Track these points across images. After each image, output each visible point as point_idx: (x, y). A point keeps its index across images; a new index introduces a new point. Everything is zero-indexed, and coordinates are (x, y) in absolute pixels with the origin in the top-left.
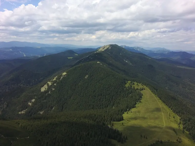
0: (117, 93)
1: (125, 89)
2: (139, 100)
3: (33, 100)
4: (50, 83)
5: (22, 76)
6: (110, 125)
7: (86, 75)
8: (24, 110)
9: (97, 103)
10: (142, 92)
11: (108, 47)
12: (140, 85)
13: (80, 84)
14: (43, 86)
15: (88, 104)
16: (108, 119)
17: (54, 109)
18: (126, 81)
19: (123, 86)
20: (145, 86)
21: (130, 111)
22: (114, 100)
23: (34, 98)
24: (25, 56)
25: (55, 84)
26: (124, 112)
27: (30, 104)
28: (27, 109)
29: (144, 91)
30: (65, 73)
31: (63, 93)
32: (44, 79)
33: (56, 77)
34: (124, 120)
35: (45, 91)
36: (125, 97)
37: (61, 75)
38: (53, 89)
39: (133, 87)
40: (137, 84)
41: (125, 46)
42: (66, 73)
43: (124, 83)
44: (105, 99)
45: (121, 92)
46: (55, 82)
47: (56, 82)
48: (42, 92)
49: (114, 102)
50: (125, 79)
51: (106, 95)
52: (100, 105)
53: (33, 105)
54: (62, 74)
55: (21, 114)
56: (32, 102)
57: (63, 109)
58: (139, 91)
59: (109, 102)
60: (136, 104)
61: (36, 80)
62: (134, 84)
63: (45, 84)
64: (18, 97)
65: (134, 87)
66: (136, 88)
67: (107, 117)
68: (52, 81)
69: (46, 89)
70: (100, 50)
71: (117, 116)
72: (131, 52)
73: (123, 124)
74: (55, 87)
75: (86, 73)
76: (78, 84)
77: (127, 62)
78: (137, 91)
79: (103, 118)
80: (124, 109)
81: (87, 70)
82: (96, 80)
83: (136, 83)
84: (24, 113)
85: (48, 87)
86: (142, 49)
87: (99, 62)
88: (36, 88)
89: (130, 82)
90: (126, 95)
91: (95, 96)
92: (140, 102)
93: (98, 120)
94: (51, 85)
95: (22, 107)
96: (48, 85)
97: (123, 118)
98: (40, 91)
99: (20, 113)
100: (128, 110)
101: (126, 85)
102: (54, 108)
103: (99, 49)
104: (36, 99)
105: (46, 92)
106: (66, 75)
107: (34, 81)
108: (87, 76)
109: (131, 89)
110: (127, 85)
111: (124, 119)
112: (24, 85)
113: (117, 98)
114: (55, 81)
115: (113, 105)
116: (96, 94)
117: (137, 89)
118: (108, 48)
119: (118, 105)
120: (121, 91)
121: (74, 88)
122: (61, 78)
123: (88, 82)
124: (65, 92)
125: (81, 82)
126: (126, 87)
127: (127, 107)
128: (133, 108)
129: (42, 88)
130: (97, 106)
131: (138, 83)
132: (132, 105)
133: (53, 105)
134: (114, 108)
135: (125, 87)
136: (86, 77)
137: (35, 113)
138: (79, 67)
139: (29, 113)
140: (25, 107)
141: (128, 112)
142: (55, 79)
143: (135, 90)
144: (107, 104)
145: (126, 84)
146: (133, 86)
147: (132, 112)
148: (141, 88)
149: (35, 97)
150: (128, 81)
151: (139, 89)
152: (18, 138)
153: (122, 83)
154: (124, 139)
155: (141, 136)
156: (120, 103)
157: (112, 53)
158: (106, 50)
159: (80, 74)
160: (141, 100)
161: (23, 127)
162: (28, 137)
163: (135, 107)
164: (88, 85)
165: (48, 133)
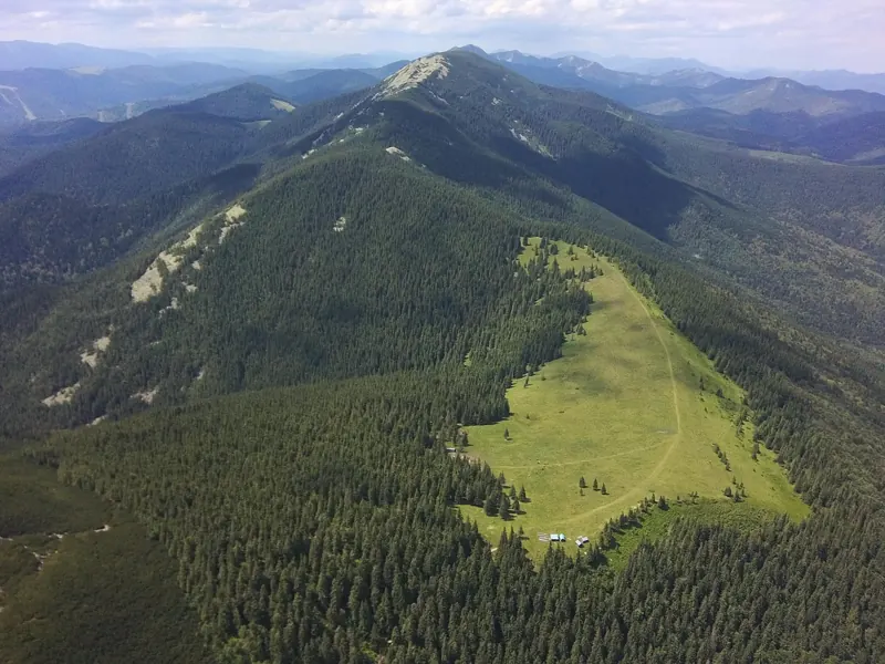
0: (481, 294)
1: (516, 274)
2: (574, 325)
3: (103, 343)
4: (172, 262)
5: (30, 222)
6: (455, 442)
7: (338, 218)
8: (65, 387)
9: (395, 345)
10: (589, 286)
11: (434, 66)
12: (581, 252)
13: (312, 260)
14: (140, 274)
15: (354, 349)
16: (445, 415)
17: (205, 376)
18: (522, 239)
19: (505, 262)
20: (603, 259)
21: (539, 375)
22: (470, 326)
23: (107, 334)
24: (31, 116)
25: (196, 265)
26: (514, 381)
27: (90, 360)
28: (78, 385)
29: (598, 280)
30: (236, 211)
31: (238, 306)
32: (138, 235)
33: (198, 229)
34: (512, 414)
35: (151, 298)
36: (515, 313)
37: (221, 222)
38: (191, 288)
39: (549, 267)
40: (571, 252)
41: (516, 53)
42: (243, 211)
43: (512, 248)
44: (430, 327)
45: (501, 291)
46: (194, 253)
47: (201, 253)
48: (140, 304)
49: (469, 336)
50: (514, 231)
51: (432, 309)
52: (410, 354)
53: (105, 366)
54: (225, 215)
55: (57, 407)
56: (100, 351)
57: (247, 373)
58: (577, 281)
59: (447, 340)
60: (563, 340)
61: (104, 241)
62: (555, 251)
63: (148, 264)
64: (30, 331)
65: (556, 263)
66: (563, 268)
67: (442, 408)
68: (179, 251)
69: (153, 287)
70: (396, 83)
71: (483, 403)
72: (543, 88)
73: (507, 434)
74: (196, 278)
75: (338, 210)
76: (302, 259)
77: (523, 138)
78: (570, 281)
79: (425, 416)
80: (513, 366)
81: (339, 194)
82: (388, 239)
83: (564, 247)
84: (68, 399)
85: (164, 281)
86: (597, 66)
87: (395, 150)
88: (108, 283)
89: (538, 240)
90: (520, 302)
91: (387, 315)
92: (582, 332)
93: (401, 426)
94: (179, 271)
95: (55, 374)
96: (162, 266)
97: (507, 408)
98: (131, 298)
99: (48, 401)
100: (528, 368)
101: (520, 256)
102: (201, 374)
103: (394, 78)
104: (114, 340)
105: (156, 303)
106: (241, 218)
107: (90, 245)
108: (343, 220)
109: (544, 277)
110: (525, 259)
111: (511, 411)
112: (47, 266)
113: (483, 318)
114: (193, 248)
115: (467, 347)
116: (386, 304)
117: (570, 274)
118: (435, 74)
119: (486, 351)
120: (500, 284)
121: (288, 278)
122: (223, 235)
123: (349, 250)
124: (245, 301)
125: (317, 248)
126: (522, 265)
127: (526, 359)
128: (551, 359)
129: (135, 285)
130: (396, 359)
131: (575, 247)
132: (544, 350)
133: (196, 363)
134: (468, 363)
135: (517, 268)
136: (340, 226)
137: (118, 402)
138: (303, 178)
139: (93, 398)
140: (69, 373)
141: (527, 380)
142: (192, 241)
143: (561, 281)
144: (440, 347)
145: (520, 250)
146: (551, 260)
147: (544, 379)
148: (588, 270)
149: (111, 328)
150: (530, 235)
151: (576, 273)
152: (60, 536)
153: (505, 246)
154: (512, 502)
155: (583, 484)
156: (494, 341)
157: (454, 96)
158: (425, 81)
159: (311, 211)
160: (584, 325)
161: (74, 484)
162: (107, 528)
163: (560, 356)
164: (349, 262)
165: (190, 502)
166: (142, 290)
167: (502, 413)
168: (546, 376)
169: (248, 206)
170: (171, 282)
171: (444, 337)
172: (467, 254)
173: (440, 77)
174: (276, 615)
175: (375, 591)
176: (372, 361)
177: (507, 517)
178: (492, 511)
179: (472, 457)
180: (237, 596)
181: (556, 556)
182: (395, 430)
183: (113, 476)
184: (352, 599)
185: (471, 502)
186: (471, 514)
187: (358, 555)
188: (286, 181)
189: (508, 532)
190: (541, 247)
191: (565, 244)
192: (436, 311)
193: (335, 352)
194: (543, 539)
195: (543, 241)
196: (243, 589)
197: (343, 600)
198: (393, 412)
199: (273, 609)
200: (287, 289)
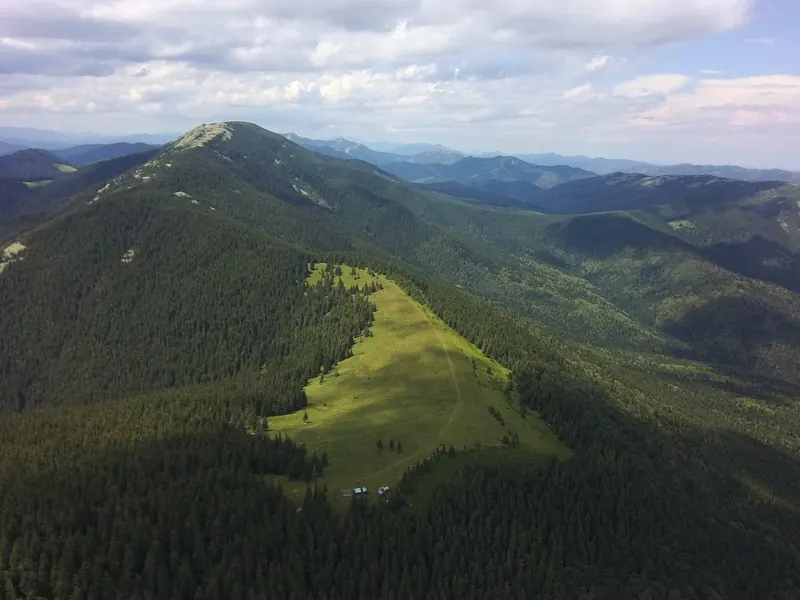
0: (274, 311)
1: (305, 294)
2: (361, 329)
6: (255, 429)
7: (126, 251)
9: (190, 361)
10: (372, 299)
12: (363, 273)
13: (98, 289)
18: (309, 265)
19: (296, 284)
20: (382, 278)
21: (333, 373)
22: (265, 338)
26: (310, 380)
29: (379, 292)
30: (16, 247)
34: (310, 405)
36: (307, 325)
39: (336, 285)
40: (353, 273)
42: (23, 247)
43: (301, 271)
44: (225, 342)
45: (292, 307)
49: (265, 346)
50: (302, 257)
51: (227, 327)
58: (361, 295)
59: (243, 353)
60: (353, 343)
62: (339, 273)
65: (341, 282)
66: (348, 287)
71: (281, 396)
73: (306, 418)
75: (125, 244)
76: (89, 289)
77: (304, 193)
78: (354, 296)
80: (308, 367)
81: (127, 228)
82: (179, 266)
83: (346, 269)
87: (184, 194)
89: (323, 265)
90: (311, 315)
91: (180, 335)
92: (369, 334)
97: (305, 399)
100: (322, 369)
101: (307, 279)
106: (21, 253)
108: (132, 253)
109: (332, 294)
110: (313, 280)
111: (308, 402)
113: (277, 332)
115: (263, 359)
116: (179, 325)
117: (355, 290)
119: (282, 359)
120: (291, 302)
121: (73, 308)
122: (2, 270)
123: (138, 278)
125: (104, 279)
126: (311, 284)
127: (320, 360)
128: (343, 358)
130: (192, 375)
131: (357, 269)
132: (336, 351)
134: (264, 371)
135: (305, 289)
136: (129, 258)
141: (322, 378)
143: (347, 295)
144: (237, 359)
145: (308, 274)
146: (336, 280)
147: (338, 375)
148: (370, 285)
150: (316, 262)
151: (360, 289)
153: (294, 272)
155: (380, 445)
156: (288, 350)
157: (238, 156)
160: (370, 329)
163: (351, 355)
164: (139, 289)
167: (300, 403)
168: (339, 372)
169: (30, 243)
172: (259, 278)
173: (224, 139)
176: (166, 377)
189: (313, 489)
190: (327, 271)
191: (348, 267)
192: (230, 329)
194: (347, 494)
195: (329, 267)
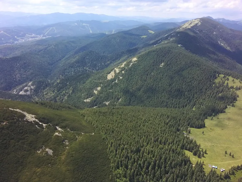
0: (201, 90)
1: (214, 85)
2: (231, 103)
3: (99, 88)
4: (117, 70)
5: (87, 57)
6: (186, 132)
7: (161, 63)
8: (89, 98)
9: (172, 100)
10: (238, 92)
11: (196, 22)
12: (237, 81)
13: (152, 74)
14: (110, 73)
15: (160, 100)
16: (184, 123)
17: (121, 100)
18: (217, 75)
19: (211, 81)
21: (216, 117)
22: (196, 98)
23: (100, 86)
24: (91, 32)
25: (123, 72)
26: (208, 117)
27: (96, 92)
28: (92, 98)
30: (135, 59)
31: (132, 84)
32: (111, 63)
33: (125, 63)
34: (206, 127)
35: (111, 79)
36: (212, 97)
37: (131, 62)
38: (121, 78)
39: (225, 84)
40: (233, 81)
41: (223, 19)
43: (214, 77)
44: (184, 97)
45: (208, 89)
46: (123, 69)
47: (125, 69)
48: (109, 80)
49: (196, 101)
50: (215, 72)
51: (185, 92)
52: (176, 104)
53: (99, 94)
54: (132, 60)
55: (87, 102)
56: (98, 90)
57: (131, 102)
58: (234, 90)
59: (188, 101)
60: (226, 107)
61: (103, 64)
62: (228, 79)
63: (112, 70)
64: (84, 83)
65: (227, 83)
66: (230, 85)
67: (184, 121)
68: (120, 68)
69: (112, 76)
70: (184, 27)
71: (197, 122)
72: (231, 30)
73: (203, 133)
74: (122, 75)
75: (162, 61)
76: (150, 73)
77: (222, 44)
78: (231, 90)
79: (178, 122)
80: (208, 113)
81: (163, 57)
82: (175, 70)
84: (90, 101)
85: (115, 75)
87: (181, 45)
88: (102, 74)
89: (222, 76)
90: (214, 94)
91: (171, 92)
92: (233, 106)
93: (171, 124)
94: (119, 73)
95: (88, 94)
96: (115, 71)
97: (204, 125)
98: (107, 78)
99: (85, 101)
100: (213, 114)
101: (215, 80)
102: (120, 100)
103: (184, 25)
104: (102, 88)
105: (113, 80)
106: (136, 61)
107: (100, 64)
109: (223, 87)
110: (217, 81)
111: (205, 126)
112: (90, 68)
113: (201, 97)
114: (123, 67)
115: (194, 105)
117: (232, 87)
118: (197, 24)
119: (200, 107)
120: (208, 88)
121: (145, 78)
122: (131, 65)
123: (163, 72)
124: (134, 83)
125: (154, 71)
127: (213, 111)
128: (222, 112)
129: (108, 75)
130: (172, 105)
131: (235, 79)
132: (220, 109)
133: (119, 97)
134: (194, 109)
135: (214, 83)
136: (162, 65)
137: (100, 103)
138: (154, 51)
139: (95, 101)
140: (90, 95)
141: (212, 118)
142: (123, 66)
143: (229, 89)
144: (186, 103)
145: (216, 78)
146: (226, 82)
147: (218, 118)
148: (238, 87)
149: (101, 85)
150: (220, 74)
151: (234, 87)
152: (83, 133)
153: (211, 77)
154: (202, 153)
155: (226, 153)
156: (203, 104)
157: (201, 31)
158: (193, 26)
159: (154, 61)
160: (234, 104)
161: (88, 121)
162: (93, 134)
163: (224, 112)
164: (163, 76)
165: (113, 132)
166: (110, 77)
167: (203, 126)
168: (219, 117)
169: (138, 58)
170: (117, 76)
171: (187, 101)
172: (199, 77)
173: (198, 25)
174: (130, 167)
175: (157, 168)
176: (165, 104)
177: (199, 157)
178: (195, 154)
179: (191, 137)
180: (121, 159)
181: (213, 173)
182: (169, 124)
183: (97, 121)
184: (150, 168)
185: (189, 150)
186: (188, 153)
187: (154, 157)
188: (149, 52)
189: (199, 161)
190: (223, 78)
191: (232, 78)
192: (186, 93)
193: (155, 100)
194: (210, 166)
195: (224, 76)
196: (123, 157)
197: (148, 168)
198: (169, 119)
199: (129, 165)
200: (145, 81)
